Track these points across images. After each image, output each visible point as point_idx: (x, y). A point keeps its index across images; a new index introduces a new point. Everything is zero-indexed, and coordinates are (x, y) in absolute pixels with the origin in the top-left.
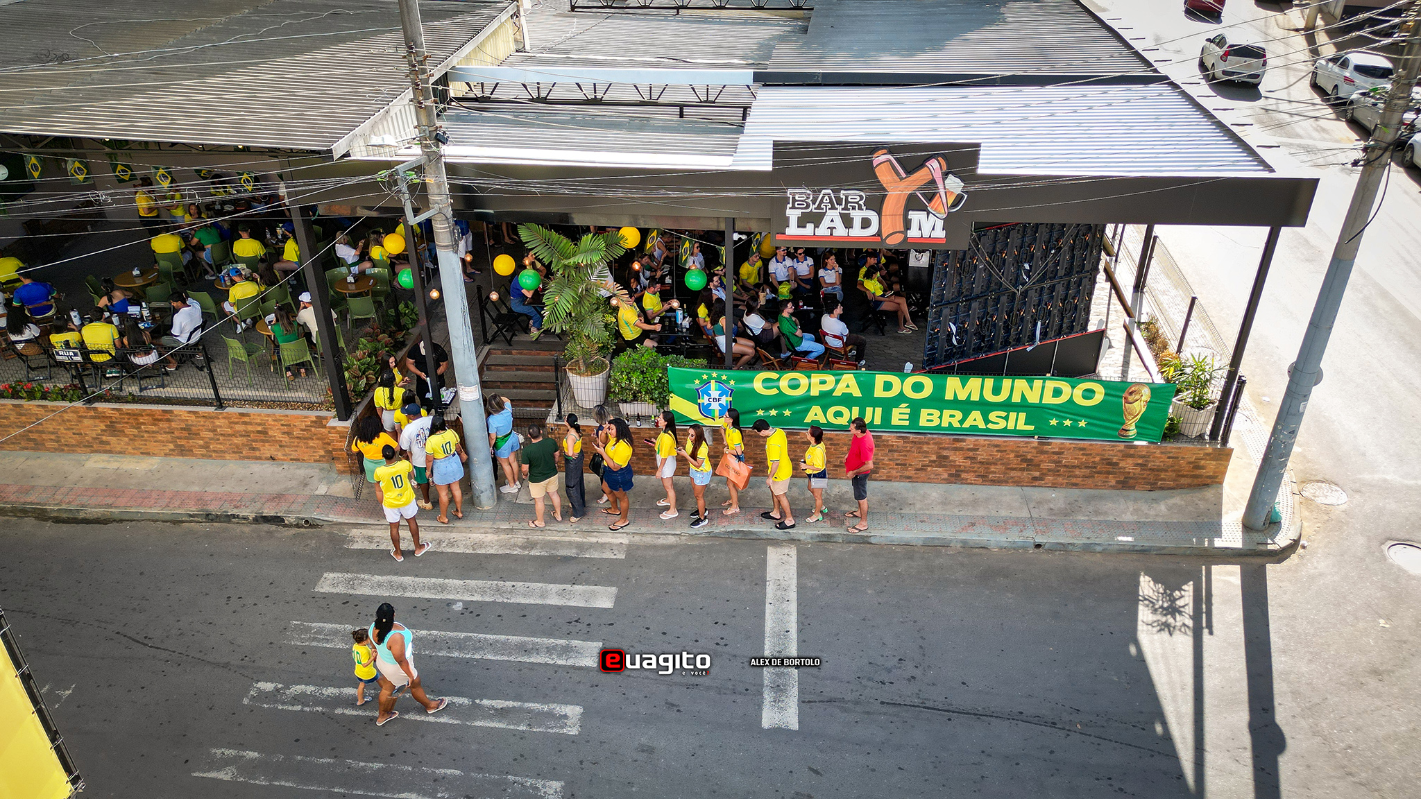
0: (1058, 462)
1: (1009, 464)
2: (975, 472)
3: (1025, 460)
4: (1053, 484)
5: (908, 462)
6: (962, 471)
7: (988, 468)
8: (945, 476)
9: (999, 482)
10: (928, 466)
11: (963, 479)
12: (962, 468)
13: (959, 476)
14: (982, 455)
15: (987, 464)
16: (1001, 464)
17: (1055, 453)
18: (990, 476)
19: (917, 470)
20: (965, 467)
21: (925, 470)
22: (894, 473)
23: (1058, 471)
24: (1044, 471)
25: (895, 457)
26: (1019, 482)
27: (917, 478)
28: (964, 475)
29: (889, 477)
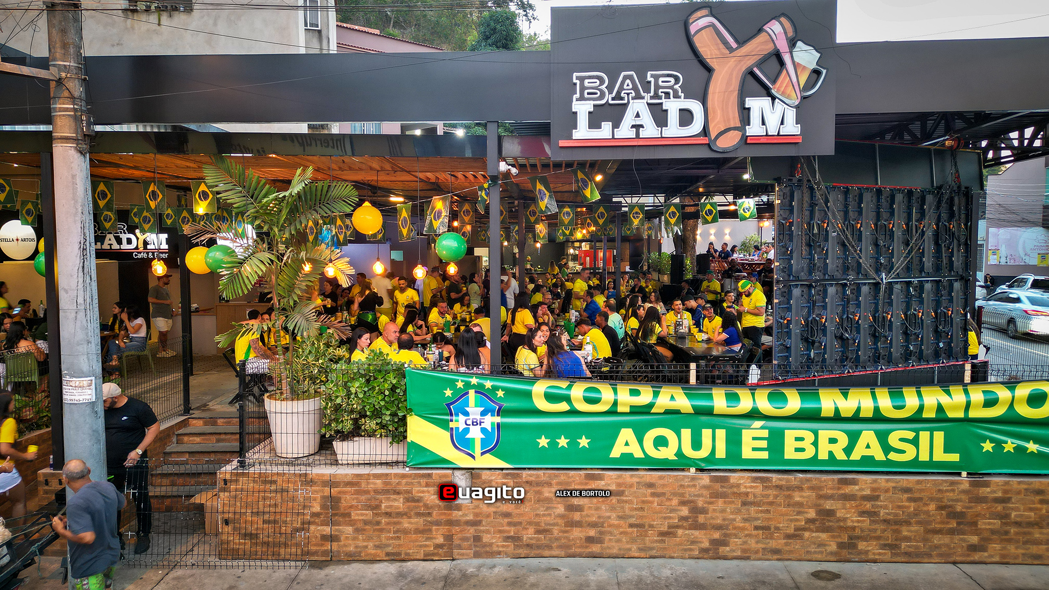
0: (1004, 517)
1: (929, 523)
2: (878, 538)
3: (953, 515)
4: (1003, 556)
5: (772, 524)
6: (858, 538)
7: (898, 531)
8: (833, 547)
9: (917, 555)
10: (804, 529)
11: (860, 553)
12: (858, 532)
13: (854, 546)
14: (886, 507)
15: (897, 522)
16: (919, 523)
17: (997, 500)
18: (903, 545)
19: (788, 537)
20: (862, 531)
21: (800, 537)
22: (752, 544)
23: (1007, 533)
24: (986, 534)
25: (753, 514)
26: (949, 555)
27: (790, 552)
28: (862, 545)
29: (744, 551)
